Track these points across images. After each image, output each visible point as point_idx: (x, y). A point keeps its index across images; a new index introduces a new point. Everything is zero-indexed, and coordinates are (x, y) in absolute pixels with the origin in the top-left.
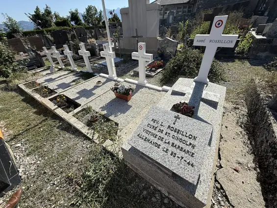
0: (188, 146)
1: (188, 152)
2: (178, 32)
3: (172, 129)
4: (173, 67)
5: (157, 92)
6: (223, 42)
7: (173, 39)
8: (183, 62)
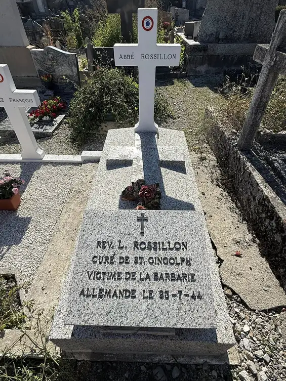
0: (181, 267)
1: (185, 275)
2: (65, 33)
3: (143, 246)
4: (87, 108)
5: (75, 167)
6: (162, 56)
7: (62, 49)
8: (101, 96)
